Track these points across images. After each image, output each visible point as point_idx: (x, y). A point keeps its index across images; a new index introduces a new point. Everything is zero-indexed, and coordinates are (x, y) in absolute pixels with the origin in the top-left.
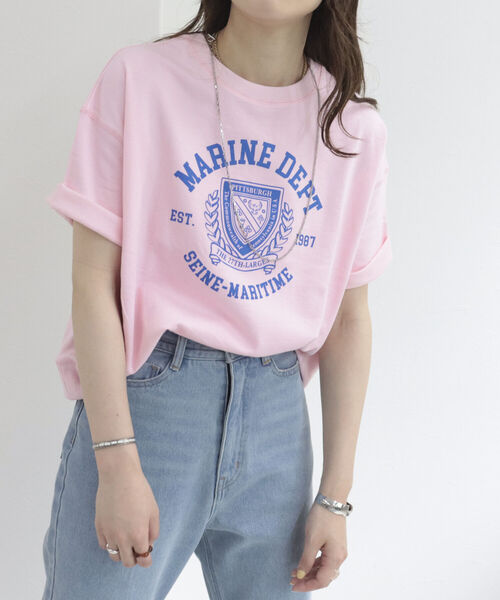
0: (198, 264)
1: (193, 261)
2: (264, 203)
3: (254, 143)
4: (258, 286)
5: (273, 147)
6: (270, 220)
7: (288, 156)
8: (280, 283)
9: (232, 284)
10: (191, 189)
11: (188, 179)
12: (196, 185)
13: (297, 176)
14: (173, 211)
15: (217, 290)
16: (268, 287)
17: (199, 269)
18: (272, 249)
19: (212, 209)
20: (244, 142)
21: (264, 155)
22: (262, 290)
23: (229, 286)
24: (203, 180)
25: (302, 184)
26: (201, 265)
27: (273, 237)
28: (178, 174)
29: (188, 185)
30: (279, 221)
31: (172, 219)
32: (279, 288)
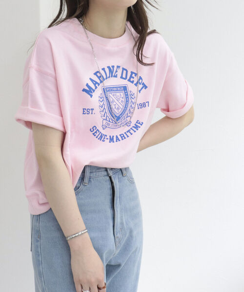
1: (95, 131)
3: (113, 67)
4: (125, 133)
8: (137, 127)
11: (89, 91)
12: (93, 94)
13: (131, 77)
14: (84, 109)
17: (98, 134)
18: (129, 115)
19: (102, 104)
22: (128, 134)
24: (96, 90)
25: (135, 80)
28: (84, 90)
29: (90, 95)
30: (130, 101)
31: (83, 114)
32: (137, 130)
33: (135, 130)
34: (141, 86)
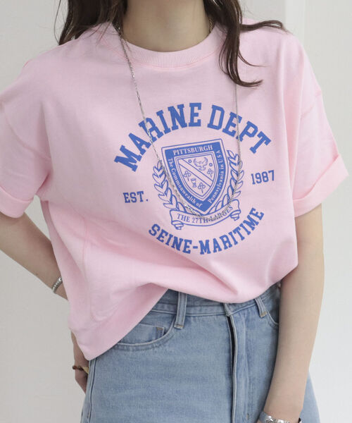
0: (164, 234)
1: (159, 233)
2: (209, 158)
3: (181, 107)
4: (230, 234)
5: (199, 105)
6: (220, 171)
7: (215, 108)
8: (252, 223)
9: (201, 242)
10: (134, 168)
11: (128, 160)
12: (138, 163)
13: (230, 123)
14: (124, 194)
15: (189, 252)
16: (242, 231)
17: (166, 239)
18: (231, 196)
19: (160, 180)
20: (171, 109)
21: (193, 115)
22: (236, 236)
23: (199, 245)
24: (143, 156)
26: (167, 234)
27: (228, 184)
28: (118, 159)
29: (130, 166)
30: (228, 169)
31: (126, 202)
32: (253, 229)
33: (249, 229)
34: (256, 139)
